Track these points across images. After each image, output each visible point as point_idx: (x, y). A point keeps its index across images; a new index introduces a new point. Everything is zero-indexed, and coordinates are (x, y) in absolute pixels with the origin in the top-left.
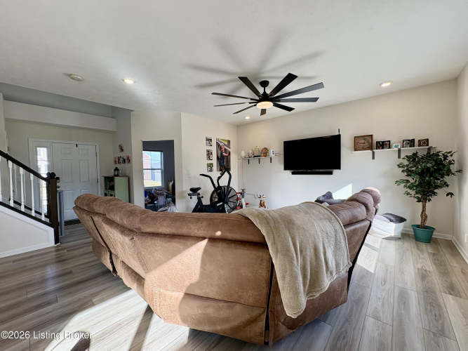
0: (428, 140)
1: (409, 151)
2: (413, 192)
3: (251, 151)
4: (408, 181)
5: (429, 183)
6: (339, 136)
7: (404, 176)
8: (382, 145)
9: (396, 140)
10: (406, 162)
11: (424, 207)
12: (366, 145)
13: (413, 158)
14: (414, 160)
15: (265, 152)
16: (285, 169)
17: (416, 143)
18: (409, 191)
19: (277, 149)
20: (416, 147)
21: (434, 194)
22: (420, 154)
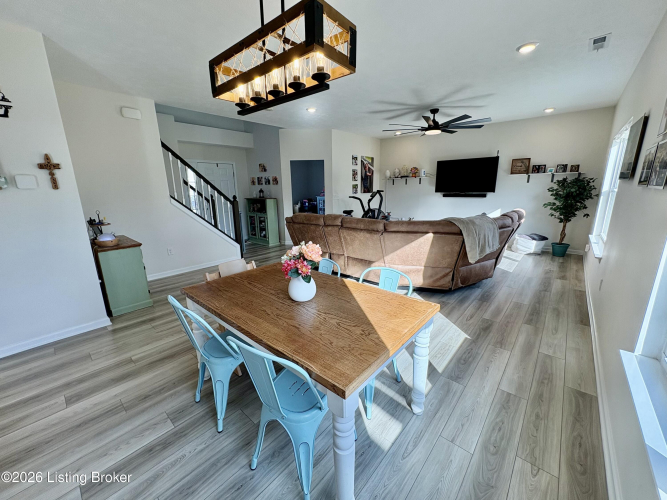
0: (578, 166)
1: (560, 176)
2: (557, 214)
3: (397, 171)
4: (554, 204)
5: (571, 206)
6: (497, 158)
7: (552, 199)
8: (539, 169)
9: (551, 165)
10: (556, 187)
11: (564, 226)
12: (523, 168)
13: (563, 183)
14: (563, 184)
15: (415, 172)
16: (437, 191)
17: (569, 168)
18: (553, 212)
19: (428, 169)
20: (568, 172)
21: (575, 215)
22: (569, 180)
